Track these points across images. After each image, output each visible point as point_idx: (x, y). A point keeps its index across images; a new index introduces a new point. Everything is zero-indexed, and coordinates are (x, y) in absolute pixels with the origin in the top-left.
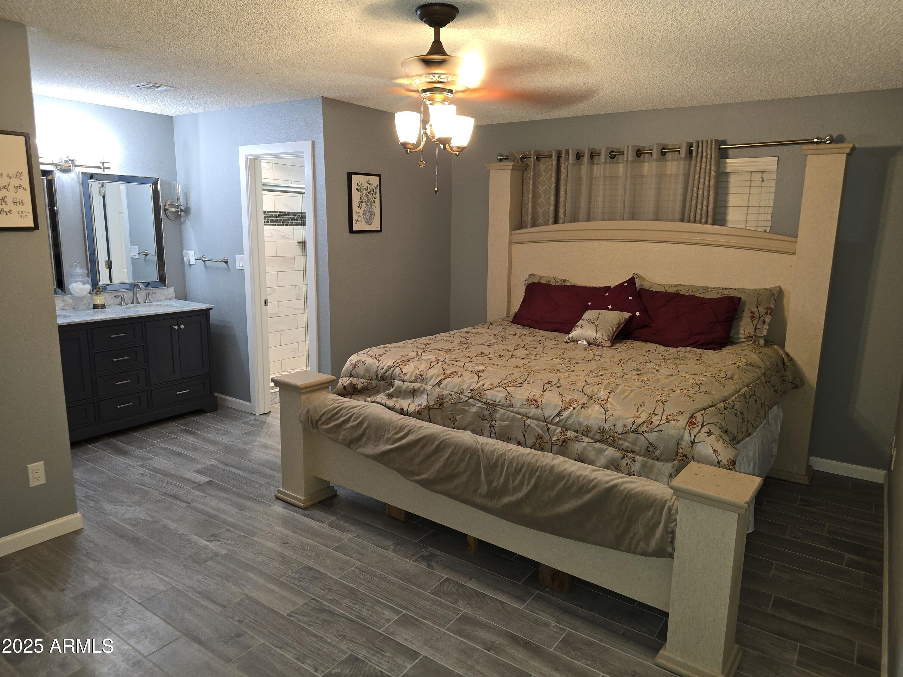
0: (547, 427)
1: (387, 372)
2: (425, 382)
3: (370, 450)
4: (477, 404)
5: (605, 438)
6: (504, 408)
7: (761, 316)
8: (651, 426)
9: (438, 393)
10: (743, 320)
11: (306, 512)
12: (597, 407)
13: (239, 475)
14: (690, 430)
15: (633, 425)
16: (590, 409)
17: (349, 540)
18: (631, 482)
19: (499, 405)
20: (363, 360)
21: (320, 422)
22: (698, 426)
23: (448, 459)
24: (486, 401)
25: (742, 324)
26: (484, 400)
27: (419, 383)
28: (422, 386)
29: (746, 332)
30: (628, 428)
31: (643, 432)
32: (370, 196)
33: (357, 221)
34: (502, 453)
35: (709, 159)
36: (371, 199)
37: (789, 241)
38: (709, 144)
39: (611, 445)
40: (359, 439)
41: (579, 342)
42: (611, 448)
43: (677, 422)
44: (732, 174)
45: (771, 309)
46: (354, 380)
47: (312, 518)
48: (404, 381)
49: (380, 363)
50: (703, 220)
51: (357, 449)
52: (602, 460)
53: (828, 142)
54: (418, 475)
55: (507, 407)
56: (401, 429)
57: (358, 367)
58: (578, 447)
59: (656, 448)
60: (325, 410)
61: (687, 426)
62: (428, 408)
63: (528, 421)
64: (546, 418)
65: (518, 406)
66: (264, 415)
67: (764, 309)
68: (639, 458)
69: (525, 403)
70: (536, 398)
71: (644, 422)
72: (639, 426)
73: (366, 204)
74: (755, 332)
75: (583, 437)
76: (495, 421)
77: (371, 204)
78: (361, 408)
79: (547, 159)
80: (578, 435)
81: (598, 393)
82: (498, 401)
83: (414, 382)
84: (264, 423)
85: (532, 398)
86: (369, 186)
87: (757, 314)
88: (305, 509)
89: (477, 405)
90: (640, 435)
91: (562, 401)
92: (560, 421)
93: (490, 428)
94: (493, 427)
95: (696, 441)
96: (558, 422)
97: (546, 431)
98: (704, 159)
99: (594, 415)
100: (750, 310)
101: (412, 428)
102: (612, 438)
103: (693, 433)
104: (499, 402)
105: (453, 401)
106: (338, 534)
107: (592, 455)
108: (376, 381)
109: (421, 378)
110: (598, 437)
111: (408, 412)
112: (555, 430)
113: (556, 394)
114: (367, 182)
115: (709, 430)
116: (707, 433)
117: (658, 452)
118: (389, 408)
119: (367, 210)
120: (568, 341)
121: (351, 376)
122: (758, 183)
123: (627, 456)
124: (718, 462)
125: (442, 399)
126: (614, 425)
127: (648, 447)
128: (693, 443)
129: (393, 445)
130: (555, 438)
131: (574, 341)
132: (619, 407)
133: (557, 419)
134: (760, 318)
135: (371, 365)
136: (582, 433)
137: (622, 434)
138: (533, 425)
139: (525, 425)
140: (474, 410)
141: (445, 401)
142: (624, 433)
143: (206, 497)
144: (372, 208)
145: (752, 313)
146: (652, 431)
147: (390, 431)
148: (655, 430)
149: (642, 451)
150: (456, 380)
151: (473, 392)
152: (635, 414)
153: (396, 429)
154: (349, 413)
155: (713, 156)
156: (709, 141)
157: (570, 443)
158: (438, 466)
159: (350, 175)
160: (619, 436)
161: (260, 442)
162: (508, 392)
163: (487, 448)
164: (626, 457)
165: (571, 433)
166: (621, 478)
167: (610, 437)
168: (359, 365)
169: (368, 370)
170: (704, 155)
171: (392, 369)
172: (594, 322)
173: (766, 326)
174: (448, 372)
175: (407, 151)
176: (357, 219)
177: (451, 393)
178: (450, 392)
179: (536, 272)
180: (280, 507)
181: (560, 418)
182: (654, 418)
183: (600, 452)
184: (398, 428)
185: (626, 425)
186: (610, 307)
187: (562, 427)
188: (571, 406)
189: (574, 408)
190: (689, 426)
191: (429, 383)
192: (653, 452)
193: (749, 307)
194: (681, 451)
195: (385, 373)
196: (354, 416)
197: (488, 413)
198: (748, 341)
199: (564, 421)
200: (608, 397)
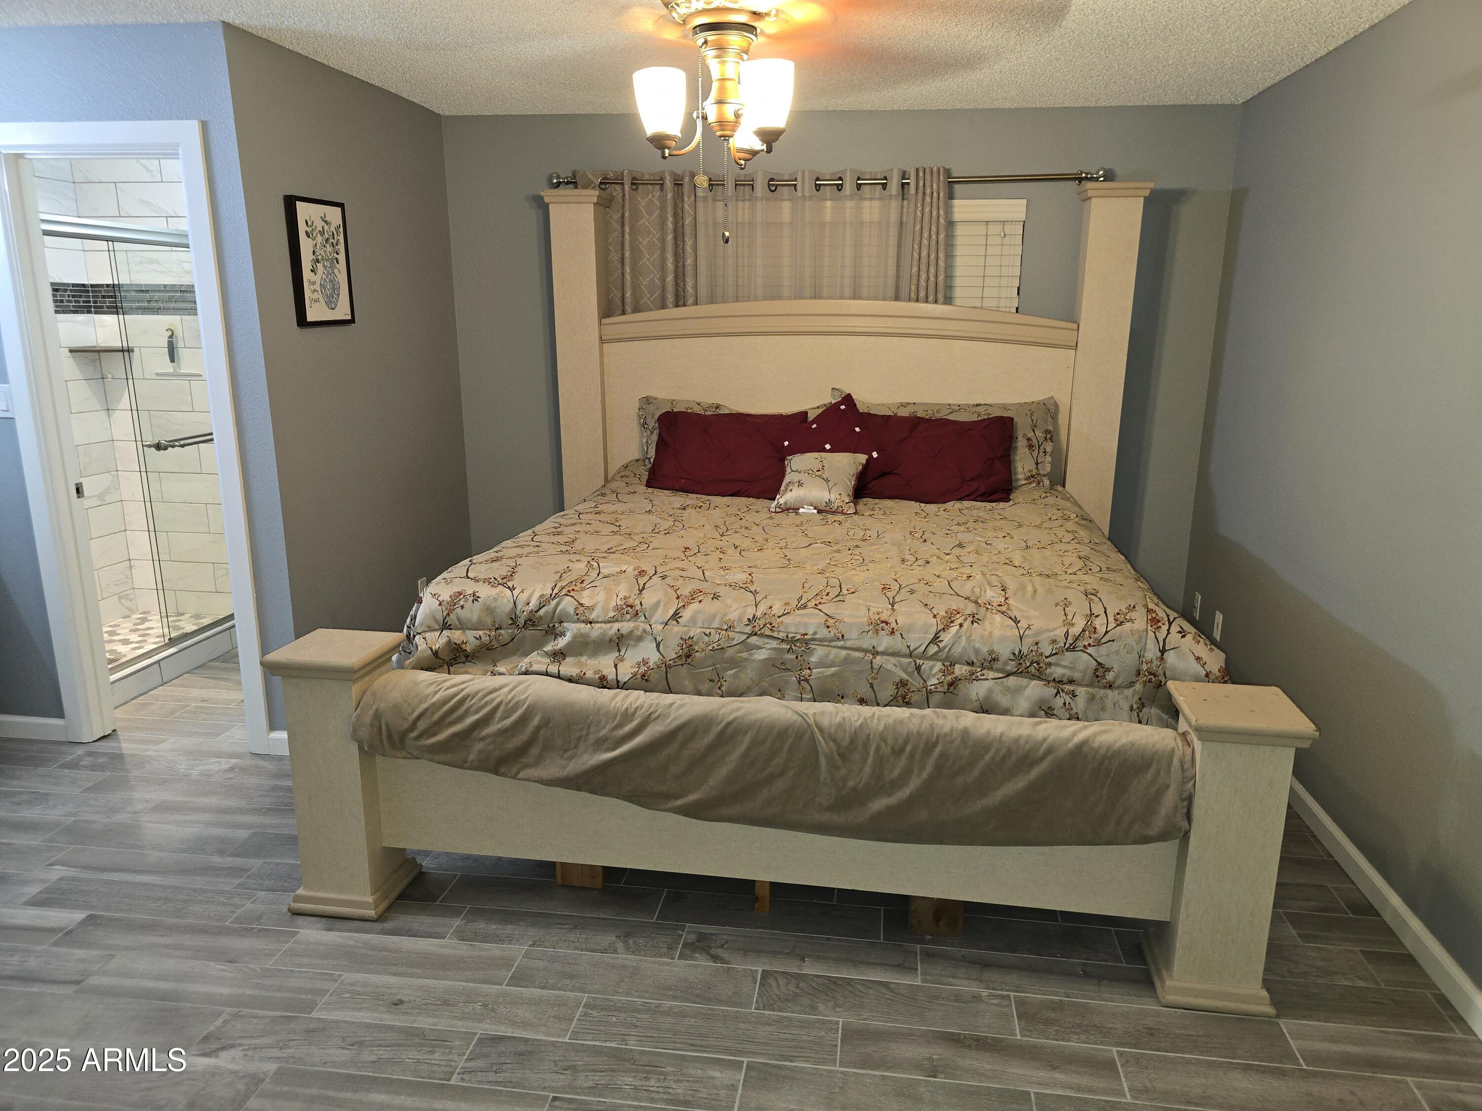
0: (915, 664)
1: (540, 609)
2: (643, 618)
3: (552, 769)
4: (767, 643)
5: (1023, 668)
6: (826, 643)
7: (1040, 443)
8: (1096, 635)
9: (680, 635)
10: (1019, 452)
11: (389, 925)
12: (998, 618)
13: (155, 885)
14: (1155, 633)
15: (1067, 639)
16: (987, 623)
17: (527, 955)
18: (1105, 732)
19: (815, 640)
20: (470, 592)
21: (414, 734)
22: (1164, 624)
23: (745, 755)
24: (787, 636)
25: (1017, 458)
26: (782, 635)
27: (629, 620)
28: (637, 628)
29: (1025, 470)
30: (1059, 645)
31: (1085, 646)
32: (329, 248)
33: (311, 300)
34: (861, 725)
35: (935, 199)
36: (330, 254)
37: (1065, 329)
38: (935, 175)
39: (1034, 677)
40: (522, 751)
41: (801, 510)
42: (1035, 681)
43: (1133, 623)
44: (959, 223)
45: (1050, 432)
46: (457, 636)
47: (410, 933)
48: (591, 623)
49: (516, 592)
50: (931, 298)
51: (518, 773)
52: (1024, 704)
53: (1102, 179)
54: (677, 797)
55: (830, 641)
56: (628, 716)
57: (462, 607)
58: (978, 690)
59: (1108, 670)
60: (424, 706)
61: (1149, 627)
62: (667, 667)
63: (878, 660)
64: (911, 649)
65: (855, 636)
66: (102, 741)
67: (1043, 433)
68: (1081, 691)
69: (867, 629)
70: (884, 617)
71: (1084, 630)
72: (1077, 639)
73: (325, 267)
74: (1037, 468)
75: (985, 672)
76: (809, 669)
77: (332, 267)
78: (511, 691)
79: (650, 187)
80: (974, 669)
81: (982, 593)
82: (811, 632)
83: (617, 621)
84: (118, 758)
85: (877, 617)
86: (326, 227)
87: (1035, 442)
88: (380, 919)
89: (768, 646)
90: (1080, 652)
91: (935, 616)
92: (940, 650)
93: (799, 683)
94: (807, 680)
95: (1167, 648)
96: (936, 653)
97: (913, 672)
98: (928, 199)
99: (997, 633)
100: (1024, 436)
101: (652, 710)
102: (1035, 665)
103: (1162, 635)
104: (815, 633)
105: (715, 645)
106: (493, 950)
107: (1004, 701)
108: (510, 631)
109: (629, 610)
110: (1011, 667)
111: (618, 682)
112: (931, 668)
113: (918, 606)
114: (321, 217)
115: (1181, 627)
116: (1179, 632)
117: (1110, 676)
118: (570, 680)
119: (327, 277)
120: (778, 510)
121: (446, 626)
122: (998, 240)
123: (1062, 690)
124: (1207, 675)
125: (691, 645)
126: (1037, 644)
127: (1096, 670)
128: (1163, 651)
129: (614, 749)
130: (935, 681)
131: (791, 509)
132: (1033, 613)
133: (933, 649)
134: (1039, 447)
135: (495, 599)
136: (982, 664)
137: (1051, 655)
138: (889, 666)
139: (872, 668)
140: (761, 655)
141: (696, 648)
142: (1056, 654)
143: (112, 956)
144: (334, 273)
145: (1029, 439)
146: (1099, 643)
147: (603, 724)
148: (1103, 641)
149: (1087, 678)
150: (709, 607)
151: (755, 624)
152: (1064, 620)
153: (615, 717)
154: (486, 704)
155: (941, 195)
156: (935, 169)
157: (961, 686)
158: (723, 771)
159: (290, 203)
160: (1047, 660)
161: (146, 801)
162: (826, 614)
163: (825, 722)
164: (1061, 693)
165: (961, 669)
166: (1085, 727)
167: (1032, 663)
168: (462, 603)
169: (489, 610)
170: (928, 191)
171: (554, 603)
172: (819, 473)
173: (1049, 459)
174: (685, 592)
175: (663, 153)
176: (312, 296)
177: (707, 631)
178: (704, 630)
179: (654, 393)
180: (318, 929)
181: (938, 645)
182: (1096, 622)
183: (1016, 691)
184: (618, 718)
185: (1056, 641)
186: (828, 447)
187: (943, 661)
188: (952, 622)
189: (961, 625)
190: (1151, 626)
191: (651, 617)
192: (1104, 676)
193: (1023, 430)
194: (1145, 667)
195: (536, 612)
196: (502, 708)
197: (794, 657)
198: (1031, 483)
199: (947, 650)
200: (1007, 598)
